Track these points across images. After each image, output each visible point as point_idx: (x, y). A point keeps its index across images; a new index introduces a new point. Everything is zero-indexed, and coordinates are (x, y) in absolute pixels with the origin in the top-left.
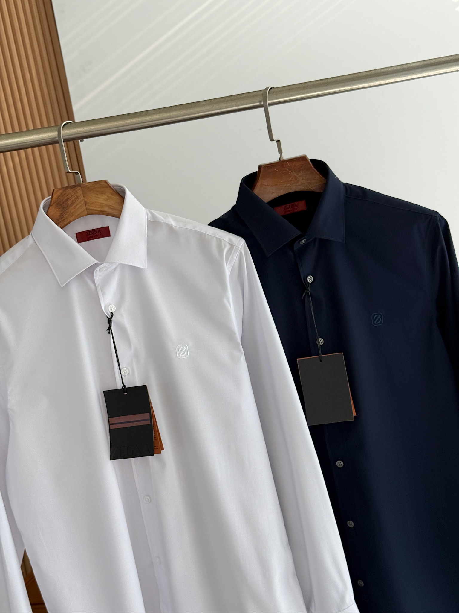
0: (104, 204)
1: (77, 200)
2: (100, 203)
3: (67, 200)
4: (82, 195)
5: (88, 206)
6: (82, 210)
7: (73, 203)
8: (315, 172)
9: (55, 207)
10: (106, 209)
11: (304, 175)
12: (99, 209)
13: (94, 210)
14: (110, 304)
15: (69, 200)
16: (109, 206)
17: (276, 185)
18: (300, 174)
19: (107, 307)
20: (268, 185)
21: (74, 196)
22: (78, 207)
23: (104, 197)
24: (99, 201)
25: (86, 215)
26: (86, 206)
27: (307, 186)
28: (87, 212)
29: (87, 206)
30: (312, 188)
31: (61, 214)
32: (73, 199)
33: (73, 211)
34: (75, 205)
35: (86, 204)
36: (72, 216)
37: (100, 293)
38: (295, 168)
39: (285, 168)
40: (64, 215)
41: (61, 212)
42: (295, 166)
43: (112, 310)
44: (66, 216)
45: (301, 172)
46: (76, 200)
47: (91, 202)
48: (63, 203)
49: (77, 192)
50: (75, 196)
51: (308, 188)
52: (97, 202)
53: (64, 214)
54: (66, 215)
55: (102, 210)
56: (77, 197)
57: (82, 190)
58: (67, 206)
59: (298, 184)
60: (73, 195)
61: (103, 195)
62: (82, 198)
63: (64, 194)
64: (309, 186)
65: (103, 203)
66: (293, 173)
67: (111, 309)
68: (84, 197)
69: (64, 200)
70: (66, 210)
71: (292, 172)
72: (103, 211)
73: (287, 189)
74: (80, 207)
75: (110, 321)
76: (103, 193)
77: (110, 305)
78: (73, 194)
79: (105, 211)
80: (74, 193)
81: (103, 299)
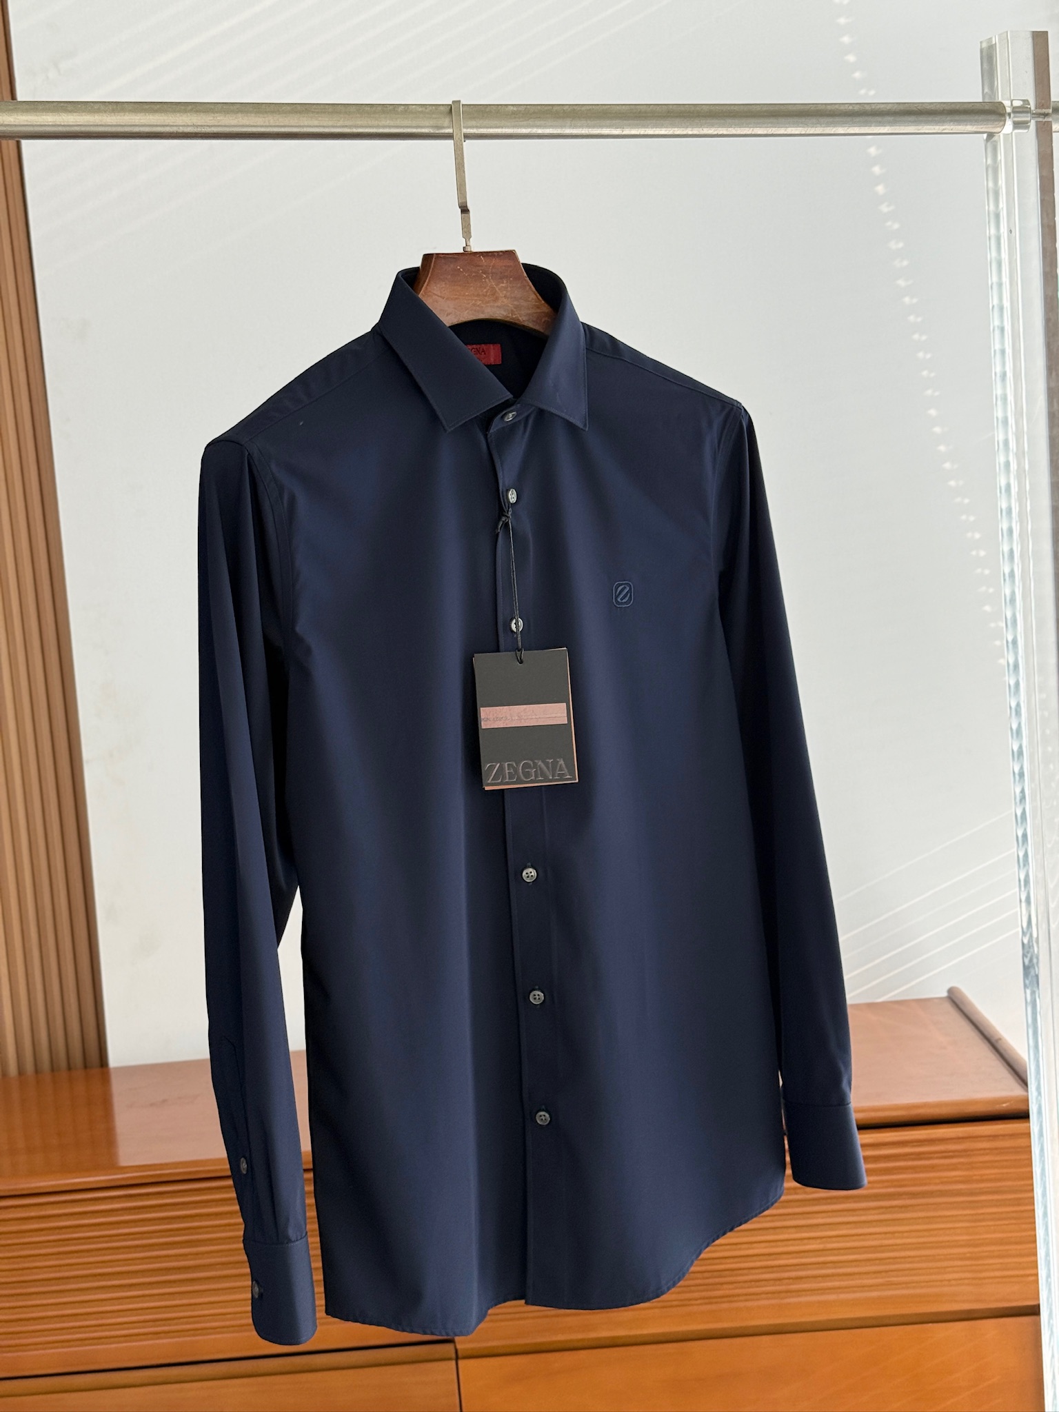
8: (529, 285)
11: (509, 289)
17: (456, 299)
18: (502, 285)
20: (441, 297)
27: (512, 310)
30: (521, 317)
38: (494, 271)
39: (477, 268)
42: (493, 266)
45: (505, 282)
51: (514, 317)
59: (496, 305)
64: (516, 313)
66: (489, 280)
71: (487, 277)
73: (475, 311)
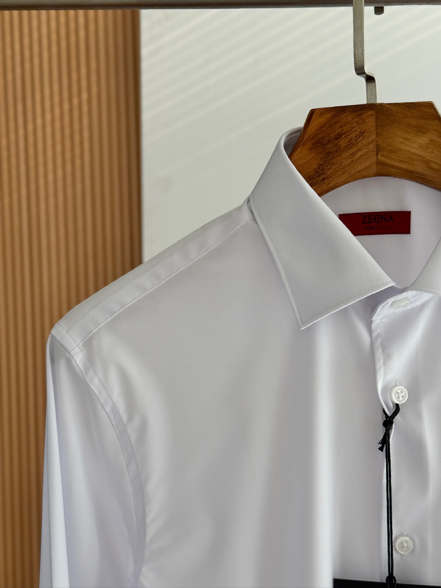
0: (419, 156)
1: (359, 140)
2: (410, 152)
3: (339, 136)
4: (373, 128)
5: (382, 155)
6: (367, 164)
7: (349, 146)
9: (311, 149)
10: (419, 168)
12: (404, 166)
13: (392, 166)
14: (398, 384)
15: (343, 136)
16: (427, 163)
19: (387, 389)
21: (356, 131)
22: (359, 154)
23: (423, 140)
24: (407, 148)
25: (372, 176)
26: (377, 155)
28: (376, 169)
29: (379, 157)
31: (321, 165)
32: (353, 135)
33: (347, 163)
34: (354, 150)
35: (378, 149)
36: (342, 174)
37: (379, 354)
40: (326, 169)
41: (322, 162)
43: (398, 398)
44: (330, 171)
46: (357, 139)
47: (390, 148)
48: (329, 142)
49: (364, 122)
50: (359, 130)
52: (404, 150)
53: (327, 166)
54: (329, 169)
55: (411, 168)
56: (362, 133)
57: (377, 119)
58: (337, 151)
60: (353, 128)
61: (419, 134)
62: (373, 137)
63: (335, 123)
65: (416, 154)
67: (397, 396)
68: (377, 134)
69: (332, 136)
70: (333, 158)
72: (412, 172)
74: (364, 155)
75: (388, 423)
76: (421, 130)
77: (396, 385)
78: (355, 124)
79: (417, 173)
80: (358, 123)
81: (383, 370)
